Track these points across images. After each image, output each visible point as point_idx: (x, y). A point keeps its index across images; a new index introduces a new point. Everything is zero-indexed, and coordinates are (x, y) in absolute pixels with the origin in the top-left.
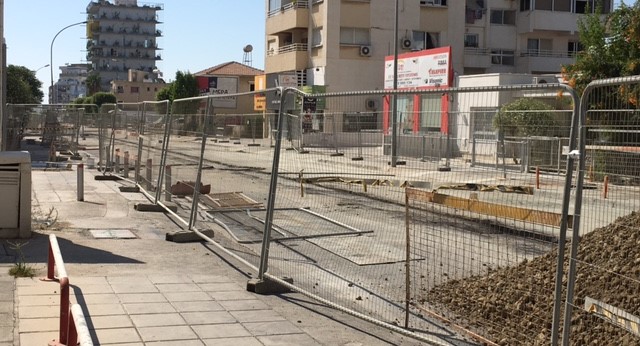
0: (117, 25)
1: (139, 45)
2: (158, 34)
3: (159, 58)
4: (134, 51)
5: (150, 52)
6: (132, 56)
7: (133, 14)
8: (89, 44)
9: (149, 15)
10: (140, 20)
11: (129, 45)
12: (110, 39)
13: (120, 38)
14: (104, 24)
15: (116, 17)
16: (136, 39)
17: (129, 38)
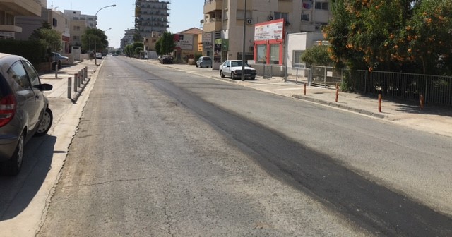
0: (149, 11)
1: (160, 20)
2: (168, 15)
3: (168, 26)
4: (156, 23)
5: (164, 24)
6: (156, 25)
7: (157, 5)
8: (136, 19)
9: (164, 6)
10: (160, 8)
11: (154, 20)
12: (145, 17)
13: (150, 17)
14: (143, 10)
15: (149, 7)
16: (158, 17)
17: (154, 17)
